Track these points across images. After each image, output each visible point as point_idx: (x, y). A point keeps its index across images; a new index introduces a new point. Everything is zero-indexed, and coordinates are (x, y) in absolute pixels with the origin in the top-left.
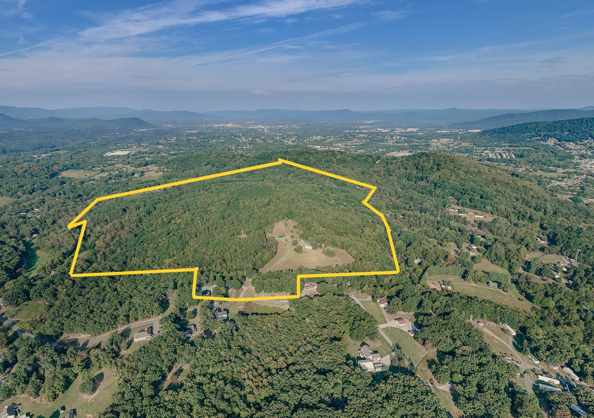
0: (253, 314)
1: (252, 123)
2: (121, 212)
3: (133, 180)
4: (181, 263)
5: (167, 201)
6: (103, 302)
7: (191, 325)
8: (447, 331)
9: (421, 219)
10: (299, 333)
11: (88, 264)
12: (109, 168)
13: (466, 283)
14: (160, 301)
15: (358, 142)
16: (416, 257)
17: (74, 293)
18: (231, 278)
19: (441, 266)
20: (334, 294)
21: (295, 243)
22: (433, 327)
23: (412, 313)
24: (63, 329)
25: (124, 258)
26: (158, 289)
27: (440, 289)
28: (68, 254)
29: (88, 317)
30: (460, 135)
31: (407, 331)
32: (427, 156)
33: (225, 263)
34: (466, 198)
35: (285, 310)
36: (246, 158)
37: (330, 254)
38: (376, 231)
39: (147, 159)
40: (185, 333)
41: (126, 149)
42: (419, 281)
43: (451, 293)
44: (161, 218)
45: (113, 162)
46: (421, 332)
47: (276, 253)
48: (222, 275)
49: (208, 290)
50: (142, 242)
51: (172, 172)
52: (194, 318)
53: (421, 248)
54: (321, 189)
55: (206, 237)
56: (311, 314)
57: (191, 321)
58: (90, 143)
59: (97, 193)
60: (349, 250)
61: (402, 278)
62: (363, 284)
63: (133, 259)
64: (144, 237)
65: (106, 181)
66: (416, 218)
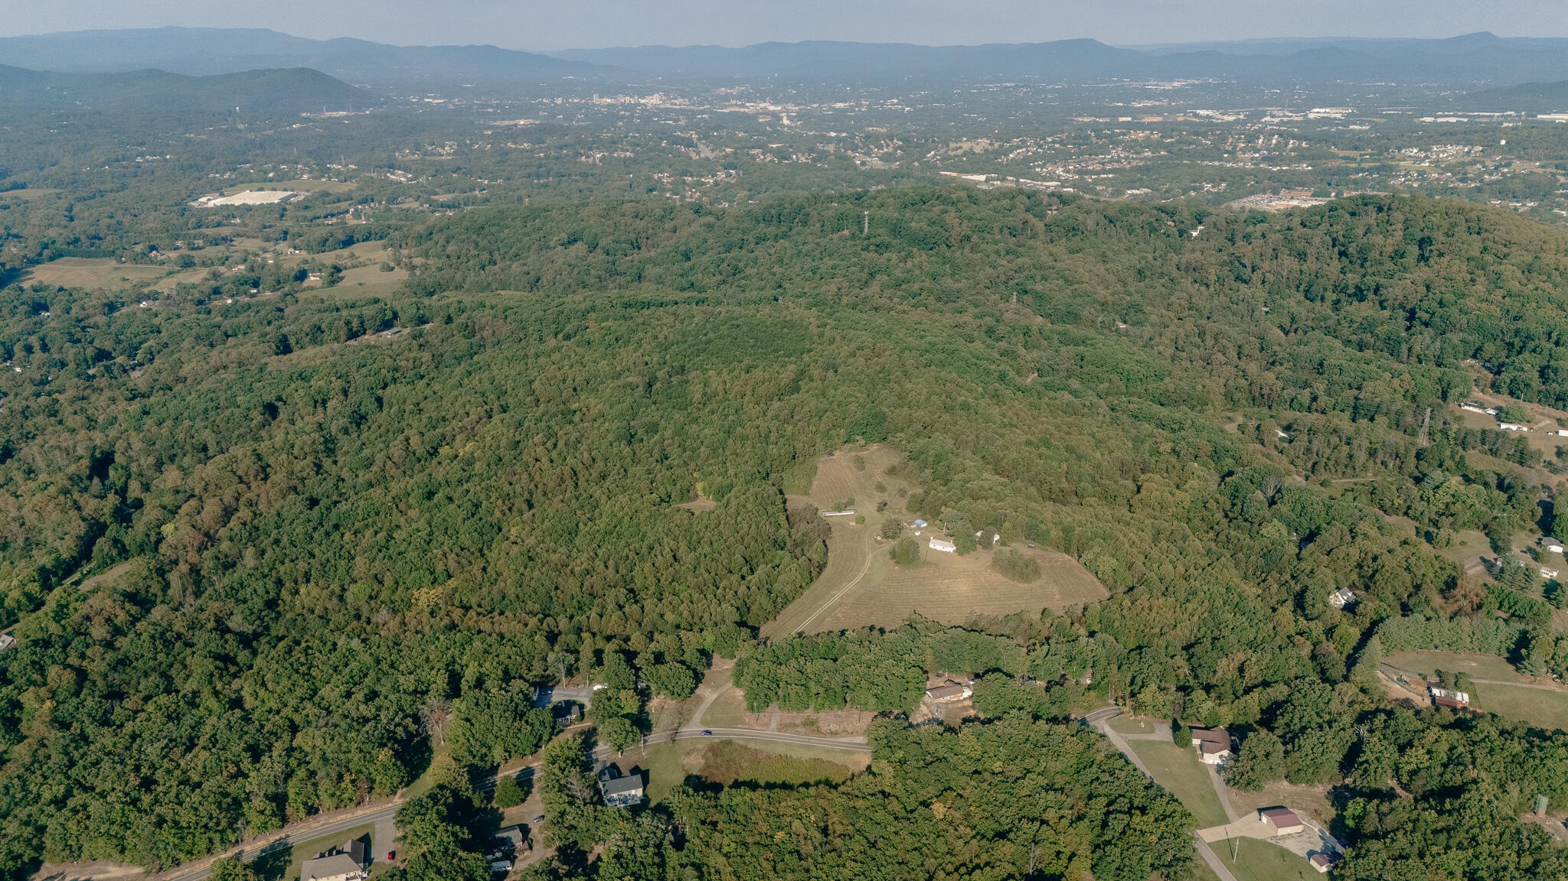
0: (737, 785)
1: (734, 91)
2: (257, 417)
3: (300, 296)
4: (474, 601)
5: (422, 377)
6: (189, 749)
7: (511, 828)
8: (1452, 853)
9: (1355, 443)
10: (908, 857)
11: (134, 610)
12: (211, 252)
13: (1523, 682)
14: (396, 741)
15: (1126, 158)
16: (1336, 581)
17: (82, 715)
18: (659, 658)
19: (1428, 619)
20: (1036, 717)
21: (892, 530)
22: (1401, 842)
23: (1321, 789)
24: (40, 848)
25: (271, 586)
26: (392, 697)
27: (1428, 702)
28: (60, 573)
29: (134, 802)
30: (1506, 131)
31: (1302, 853)
32: (1380, 209)
33: (636, 602)
34: (1528, 365)
35: (856, 772)
36: (711, 219)
37: (1020, 570)
38: (1187, 486)
39: (351, 220)
40: (490, 857)
41: (274, 184)
42: (1349, 670)
43: (1469, 716)
44: (401, 437)
45: (225, 231)
46: (1357, 857)
47: (821, 567)
48: (624, 646)
49: (574, 703)
50: (336, 527)
51: (441, 269)
52: (523, 801)
53: (1354, 552)
54: (990, 332)
55: (566, 509)
56: (950, 788)
57: (512, 814)
58: (139, 159)
59: (166, 345)
60: (1088, 556)
61: (1282, 660)
62: (1139, 681)
63: (303, 590)
64: (343, 507)
65: (200, 302)
66: (1334, 439)
